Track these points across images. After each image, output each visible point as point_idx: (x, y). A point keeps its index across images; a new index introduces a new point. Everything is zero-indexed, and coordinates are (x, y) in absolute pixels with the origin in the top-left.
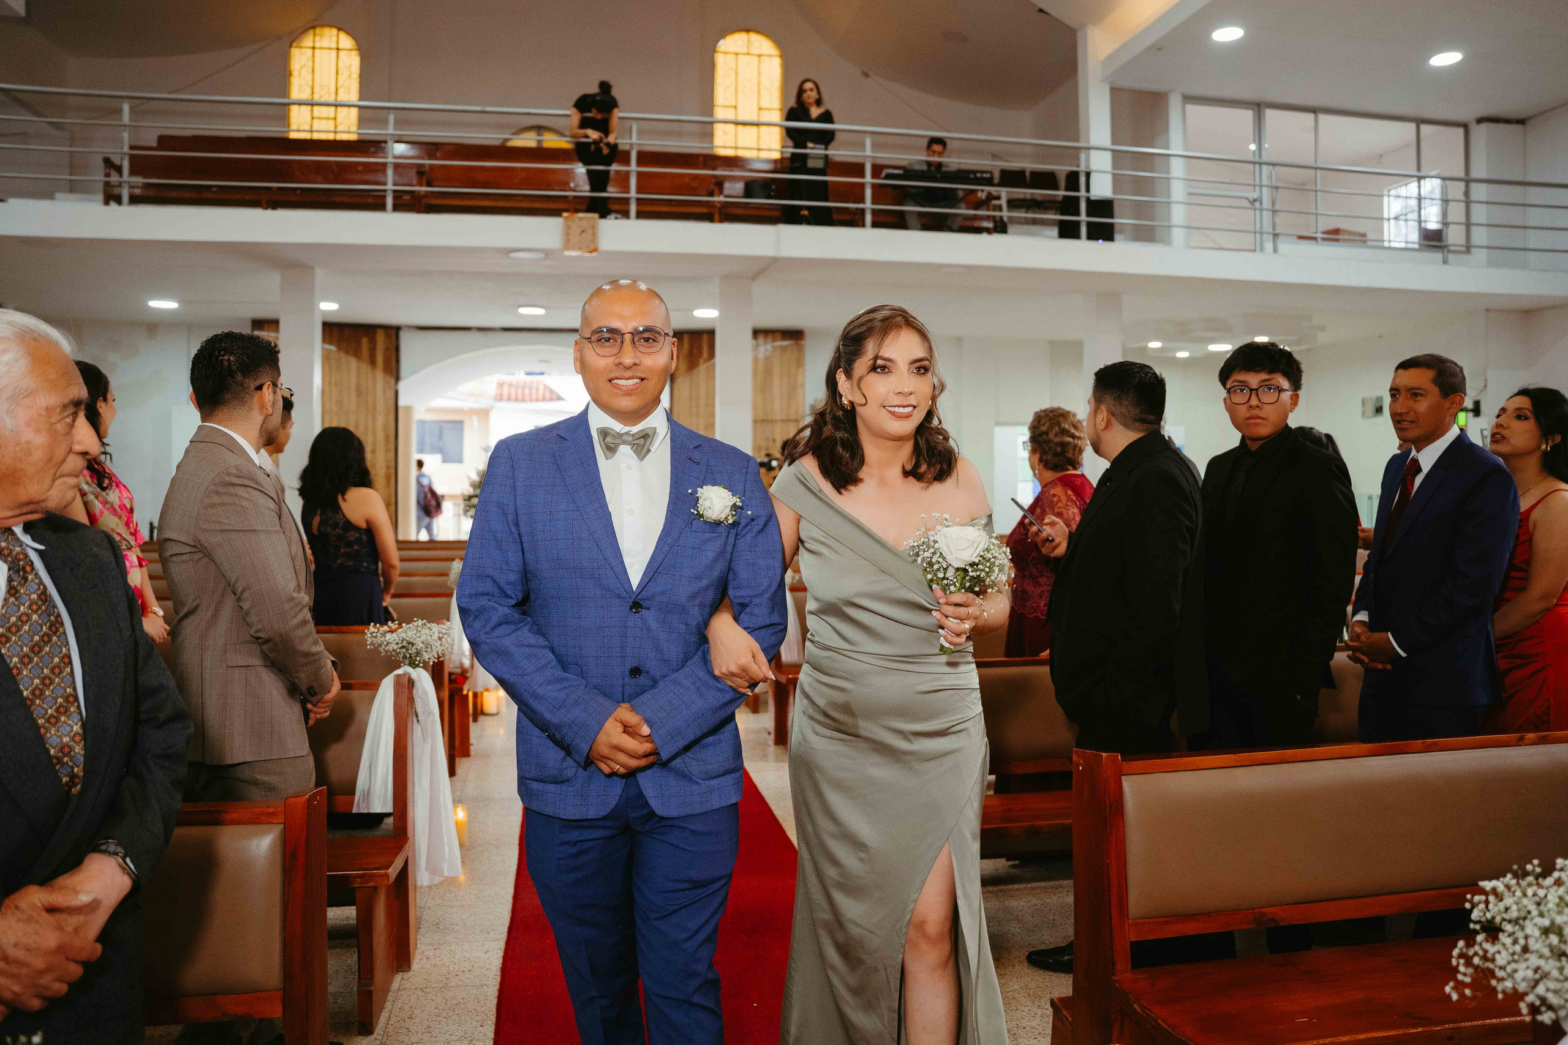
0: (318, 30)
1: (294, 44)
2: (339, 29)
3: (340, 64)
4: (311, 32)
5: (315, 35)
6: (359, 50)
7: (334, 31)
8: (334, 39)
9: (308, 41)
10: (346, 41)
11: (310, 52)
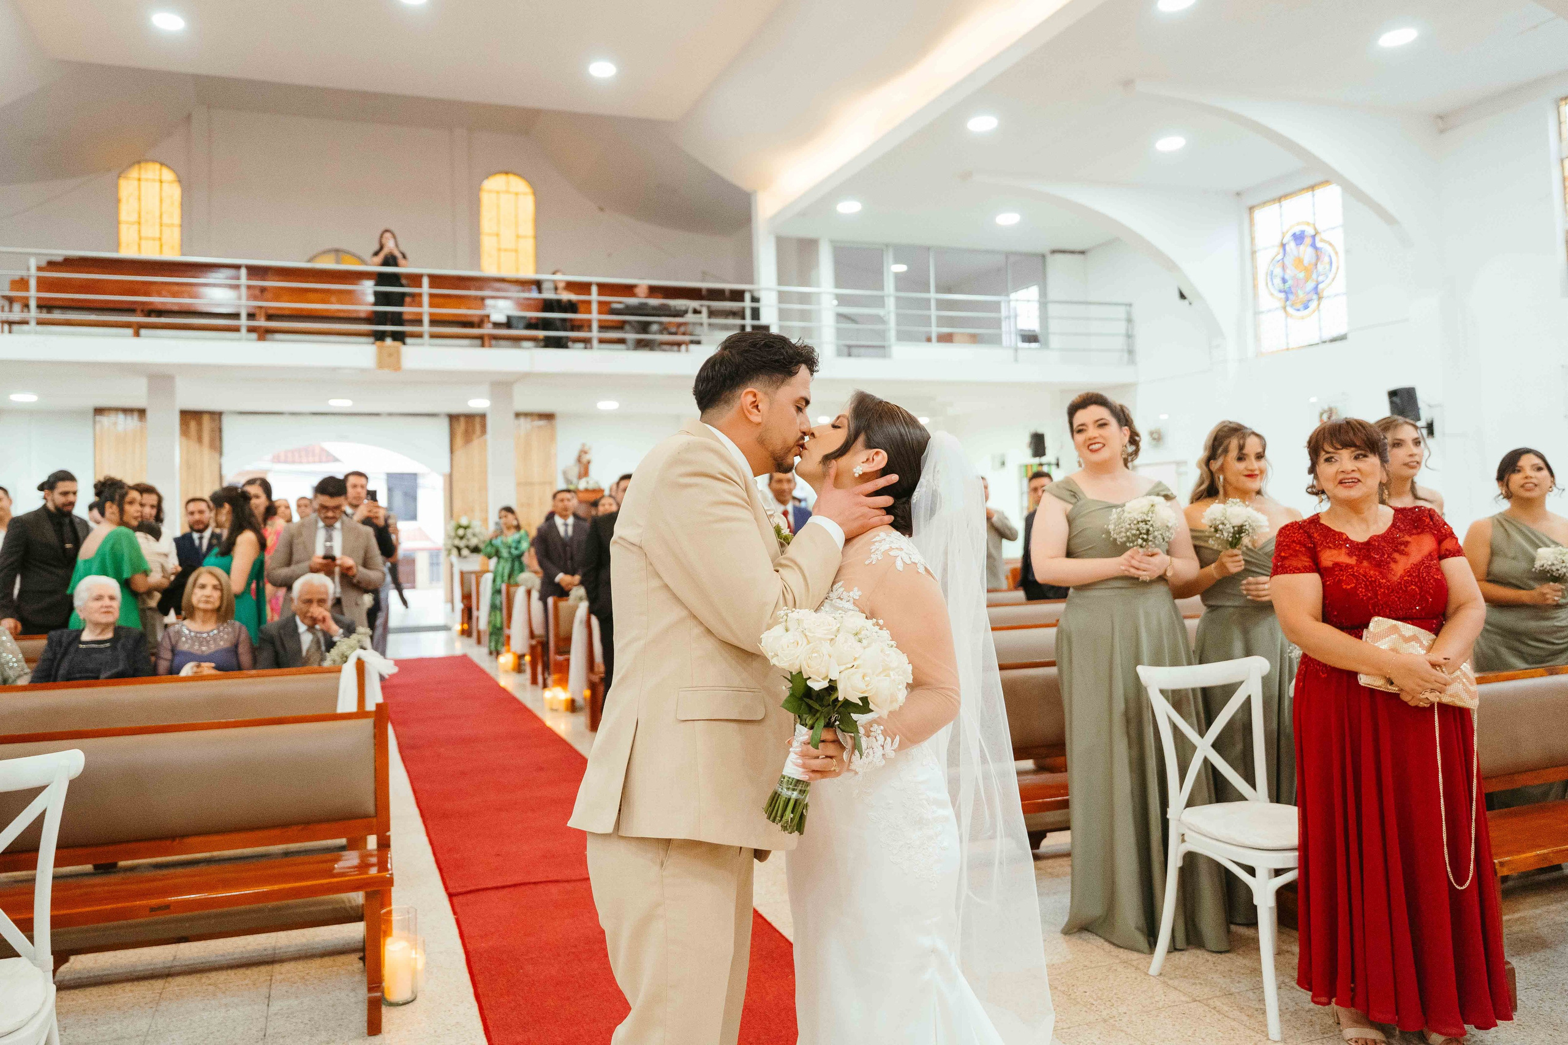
0: (143, 165)
1: (123, 175)
2: (162, 164)
3: (164, 194)
4: (136, 167)
5: (140, 168)
6: (179, 181)
7: (157, 166)
8: (157, 172)
9: (134, 173)
10: (168, 175)
11: (136, 183)
